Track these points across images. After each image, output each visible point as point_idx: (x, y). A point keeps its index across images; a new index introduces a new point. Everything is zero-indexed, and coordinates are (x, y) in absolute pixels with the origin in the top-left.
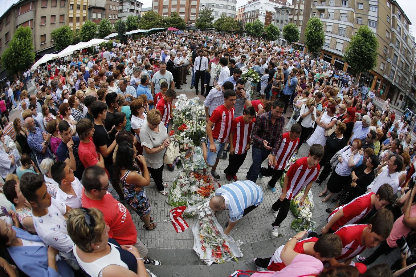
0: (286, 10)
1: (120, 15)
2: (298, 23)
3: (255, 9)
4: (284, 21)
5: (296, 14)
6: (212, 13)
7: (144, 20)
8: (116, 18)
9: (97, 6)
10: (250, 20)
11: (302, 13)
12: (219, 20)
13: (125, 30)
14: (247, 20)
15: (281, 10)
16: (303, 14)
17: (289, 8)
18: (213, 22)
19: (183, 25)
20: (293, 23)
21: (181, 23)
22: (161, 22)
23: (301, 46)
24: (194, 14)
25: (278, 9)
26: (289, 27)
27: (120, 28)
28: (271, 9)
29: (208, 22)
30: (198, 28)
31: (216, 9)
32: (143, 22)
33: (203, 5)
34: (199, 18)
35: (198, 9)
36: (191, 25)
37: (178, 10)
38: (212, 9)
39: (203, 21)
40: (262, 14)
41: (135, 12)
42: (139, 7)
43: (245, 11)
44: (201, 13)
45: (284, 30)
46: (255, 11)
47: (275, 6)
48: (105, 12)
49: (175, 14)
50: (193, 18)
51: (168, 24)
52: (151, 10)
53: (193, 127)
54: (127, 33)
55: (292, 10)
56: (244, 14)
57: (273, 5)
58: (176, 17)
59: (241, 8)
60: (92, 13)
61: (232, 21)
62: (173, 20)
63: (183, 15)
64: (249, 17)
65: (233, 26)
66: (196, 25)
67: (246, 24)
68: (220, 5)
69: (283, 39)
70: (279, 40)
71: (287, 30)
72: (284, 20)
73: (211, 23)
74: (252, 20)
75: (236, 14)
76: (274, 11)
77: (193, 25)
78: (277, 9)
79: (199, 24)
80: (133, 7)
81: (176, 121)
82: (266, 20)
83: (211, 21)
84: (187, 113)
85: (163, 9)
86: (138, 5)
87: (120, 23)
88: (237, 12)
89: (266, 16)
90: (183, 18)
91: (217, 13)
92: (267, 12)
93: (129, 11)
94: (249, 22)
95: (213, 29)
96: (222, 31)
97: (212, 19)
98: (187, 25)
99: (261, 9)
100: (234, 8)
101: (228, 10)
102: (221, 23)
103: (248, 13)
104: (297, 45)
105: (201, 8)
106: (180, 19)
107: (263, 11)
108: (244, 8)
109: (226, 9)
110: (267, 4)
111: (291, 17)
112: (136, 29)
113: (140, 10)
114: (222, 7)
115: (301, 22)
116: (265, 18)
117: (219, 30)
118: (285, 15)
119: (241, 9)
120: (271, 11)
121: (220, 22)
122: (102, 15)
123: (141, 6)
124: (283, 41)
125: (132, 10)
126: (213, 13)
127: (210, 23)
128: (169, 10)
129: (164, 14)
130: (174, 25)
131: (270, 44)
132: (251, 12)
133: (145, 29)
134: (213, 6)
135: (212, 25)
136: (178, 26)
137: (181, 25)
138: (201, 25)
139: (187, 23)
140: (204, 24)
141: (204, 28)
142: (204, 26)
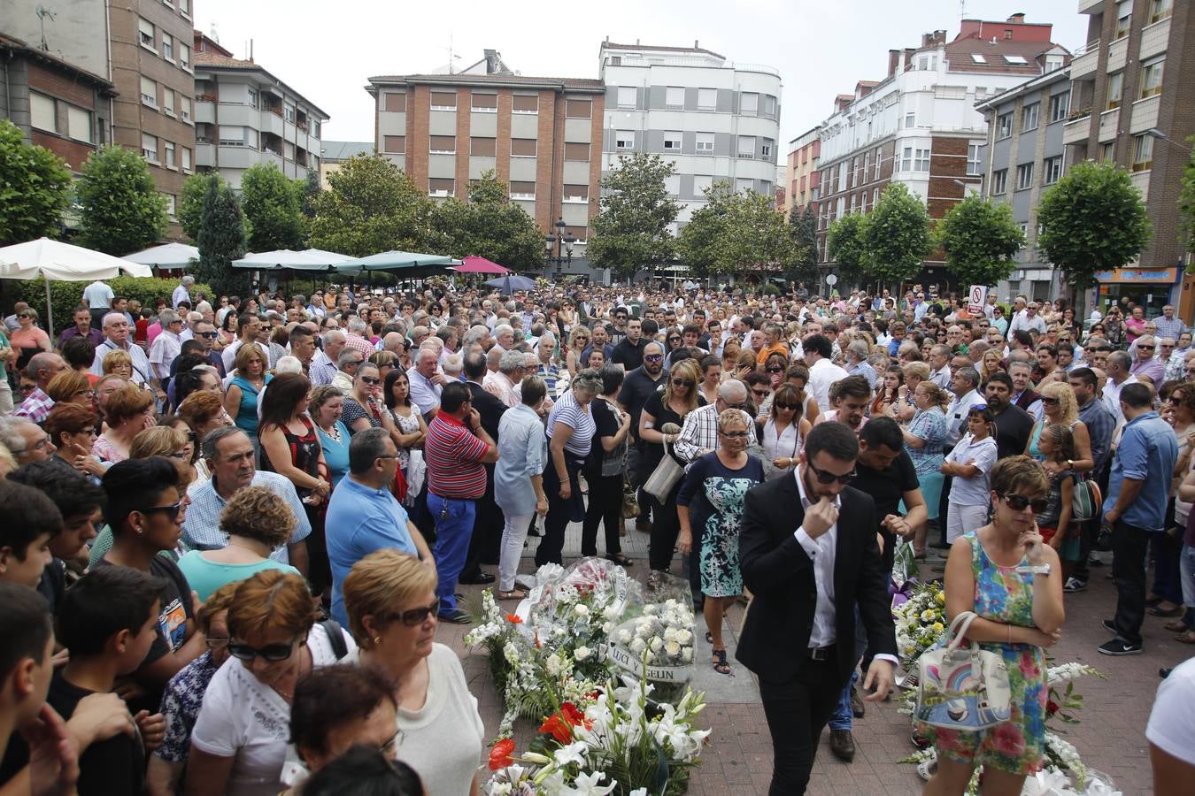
0: (1045, 98)
1: (205, 154)
2: (1128, 154)
3: (875, 136)
4: (1038, 170)
5: (1114, 104)
6: (666, 180)
7: (338, 201)
8: (186, 164)
9: (53, 53)
10: (848, 205)
11: (1156, 80)
12: (700, 217)
13: (238, 239)
14: (835, 209)
15: (1017, 109)
16: (1163, 89)
17: (1064, 79)
18: (672, 229)
19: (529, 248)
20: (1097, 160)
21: (521, 238)
22: (423, 223)
23: (1151, 288)
24: (579, 190)
25: (997, 106)
26: (1075, 188)
27: (211, 223)
28: (961, 117)
29: (649, 229)
30: (601, 264)
31: (684, 164)
32: (330, 209)
33: (621, 144)
34: (606, 209)
35: (596, 163)
36: (571, 246)
37: (503, 165)
38: (666, 159)
39: (627, 227)
40: (913, 157)
41: (289, 153)
42: (306, 131)
43: (821, 161)
44: (616, 186)
45: (1043, 219)
46: (873, 147)
47: (981, 96)
48: (111, 114)
49: (489, 191)
50: (576, 212)
51: (460, 238)
52: (370, 154)
53: (628, 719)
54: (252, 259)
55: (1088, 82)
56: (816, 175)
57: (971, 89)
58: (495, 204)
59: (800, 144)
60: (23, 91)
61: (762, 218)
62: (481, 219)
63: (527, 197)
64: (842, 187)
65: (770, 246)
66: (593, 249)
67: (833, 228)
68: (700, 139)
69: (1034, 275)
70: (1015, 284)
71: (1058, 214)
72: (1038, 162)
73: (664, 235)
74: (859, 203)
75: (781, 183)
76: (979, 123)
77: (578, 249)
78: (996, 110)
79: (608, 241)
80: (275, 125)
81: (525, 695)
82: (935, 187)
83: (661, 225)
84: (582, 652)
85: (432, 160)
86: (300, 119)
87: (214, 194)
88: (784, 172)
89: (937, 166)
90: (530, 212)
91: (688, 181)
92: (940, 142)
93: (253, 140)
94: (848, 213)
95: (673, 268)
96: (715, 276)
97: (668, 214)
98: (549, 245)
99: (905, 132)
100: (767, 149)
101: (742, 163)
102: (711, 232)
103: (835, 164)
104: (1125, 288)
105: (615, 159)
106: (516, 217)
107: (915, 141)
108: (817, 143)
109: (732, 155)
110: (939, 93)
111: (1081, 131)
112: (297, 246)
113: (313, 147)
114: (709, 146)
115: (1149, 143)
116: (926, 176)
117: (701, 271)
118: (1042, 130)
119: (805, 149)
120: (958, 127)
121: (706, 228)
122: (97, 125)
123: (318, 127)
124: (1036, 283)
125: (271, 141)
126: (671, 185)
127: (656, 239)
128: (462, 165)
129: (438, 183)
130: (489, 249)
131: (972, 305)
132: (851, 158)
133: (347, 253)
134: (668, 144)
135: (666, 247)
136: (509, 251)
137: (522, 247)
138: (614, 248)
139: (549, 236)
140: (629, 241)
141: (628, 265)
142: (631, 255)
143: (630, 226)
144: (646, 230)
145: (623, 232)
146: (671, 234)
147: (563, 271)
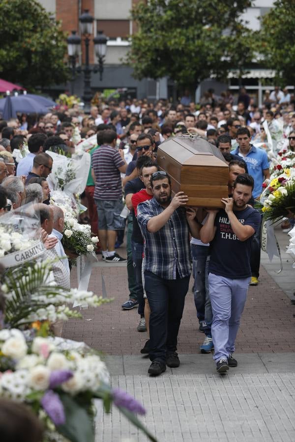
18: (250, 19)
21: (34, 41)
29: (216, 21)
30: (150, 73)
36: (102, 49)
39: (184, 19)
66: (137, 50)
73: (239, 29)
77: (114, 52)
79: (156, 38)
83: (234, 15)
95: (254, 74)
98: (71, 49)
127: (226, 34)
135: (240, 45)
136: (18, 59)
137: (36, 52)
138: (166, 49)
139: (71, 36)
140: (188, 39)
141: (189, 72)
142: (191, 58)
143: (188, 17)
144: (211, 22)
145: (178, 26)
146: (249, 26)
147: (93, 85)
